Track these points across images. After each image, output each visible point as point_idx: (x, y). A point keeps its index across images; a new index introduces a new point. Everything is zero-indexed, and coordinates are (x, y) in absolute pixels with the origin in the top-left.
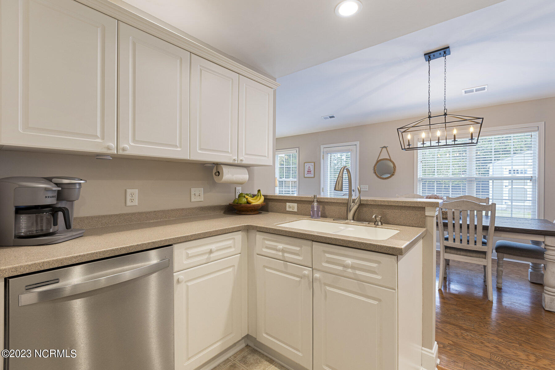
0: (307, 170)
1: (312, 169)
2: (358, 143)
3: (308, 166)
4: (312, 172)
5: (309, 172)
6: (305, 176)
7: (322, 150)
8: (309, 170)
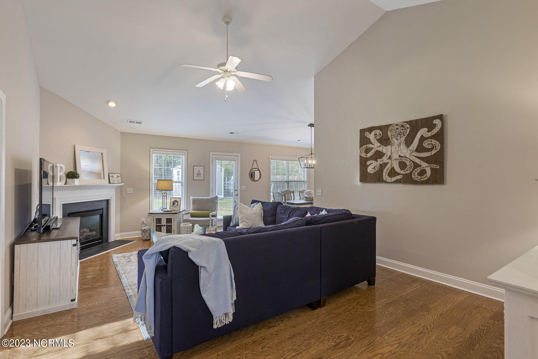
0: (196, 173)
1: (202, 172)
2: (239, 155)
3: (197, 170)
4: (202, 175)
5: (199, 174)
6: (195, 179)
7: (211, 157)
8: (199, 173)
